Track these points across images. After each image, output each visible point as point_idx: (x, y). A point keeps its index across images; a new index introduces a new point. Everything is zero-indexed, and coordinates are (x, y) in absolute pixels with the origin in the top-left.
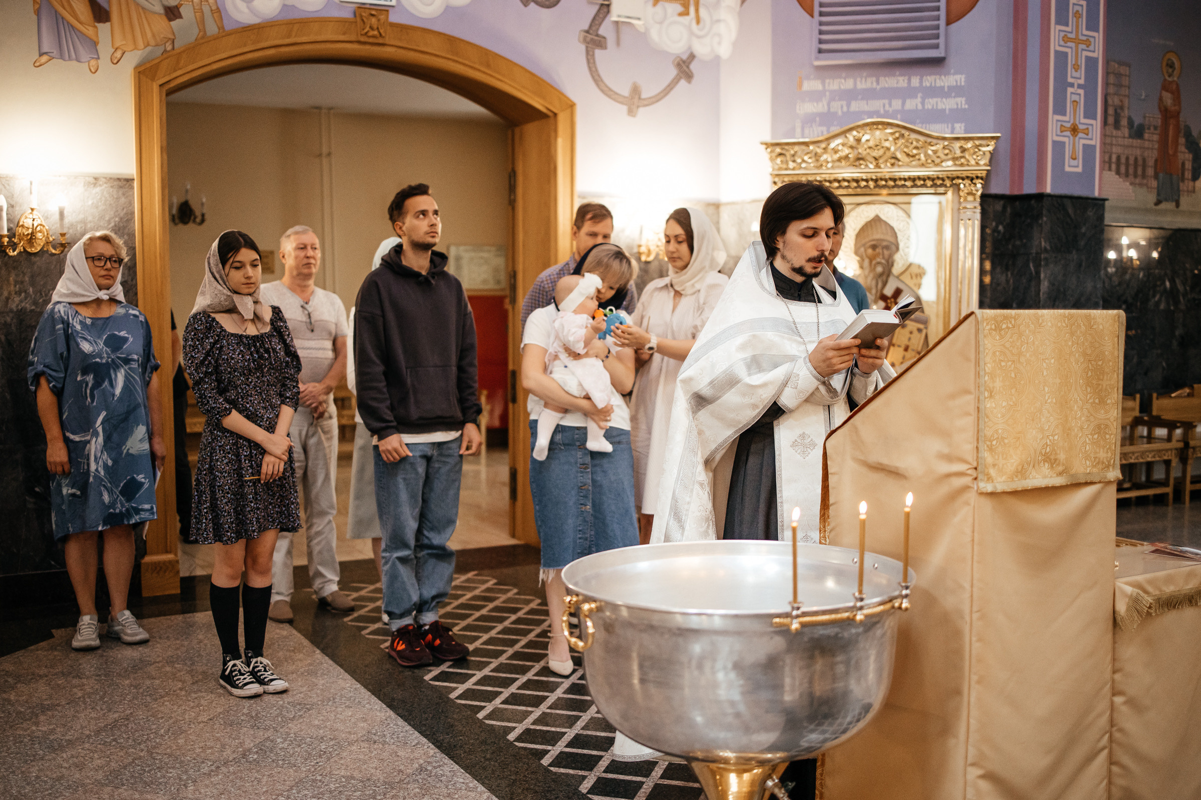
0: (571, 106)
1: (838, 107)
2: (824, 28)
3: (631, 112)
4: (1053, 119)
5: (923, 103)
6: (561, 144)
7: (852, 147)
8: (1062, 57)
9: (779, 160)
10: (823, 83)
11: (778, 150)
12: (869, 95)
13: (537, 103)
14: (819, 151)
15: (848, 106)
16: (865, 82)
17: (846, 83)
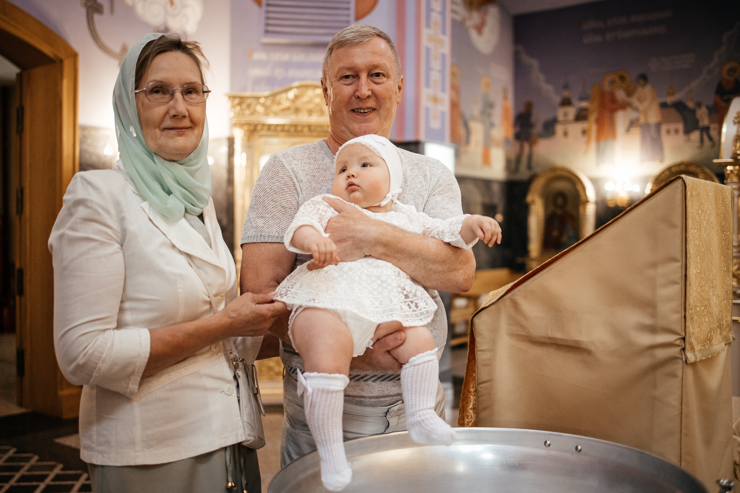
0: (75, 55)
1: (279, 73)
2: (271, 15)
4: (425, 92)
7: (292, 101)
8: (428, 50)
9: (238, 108)
10: (268, 55)
11: (237, 101)
12: (301, 66)
14: (268, 103)
15: (286, 72)
16: (299, 57)
17: (285, 56)
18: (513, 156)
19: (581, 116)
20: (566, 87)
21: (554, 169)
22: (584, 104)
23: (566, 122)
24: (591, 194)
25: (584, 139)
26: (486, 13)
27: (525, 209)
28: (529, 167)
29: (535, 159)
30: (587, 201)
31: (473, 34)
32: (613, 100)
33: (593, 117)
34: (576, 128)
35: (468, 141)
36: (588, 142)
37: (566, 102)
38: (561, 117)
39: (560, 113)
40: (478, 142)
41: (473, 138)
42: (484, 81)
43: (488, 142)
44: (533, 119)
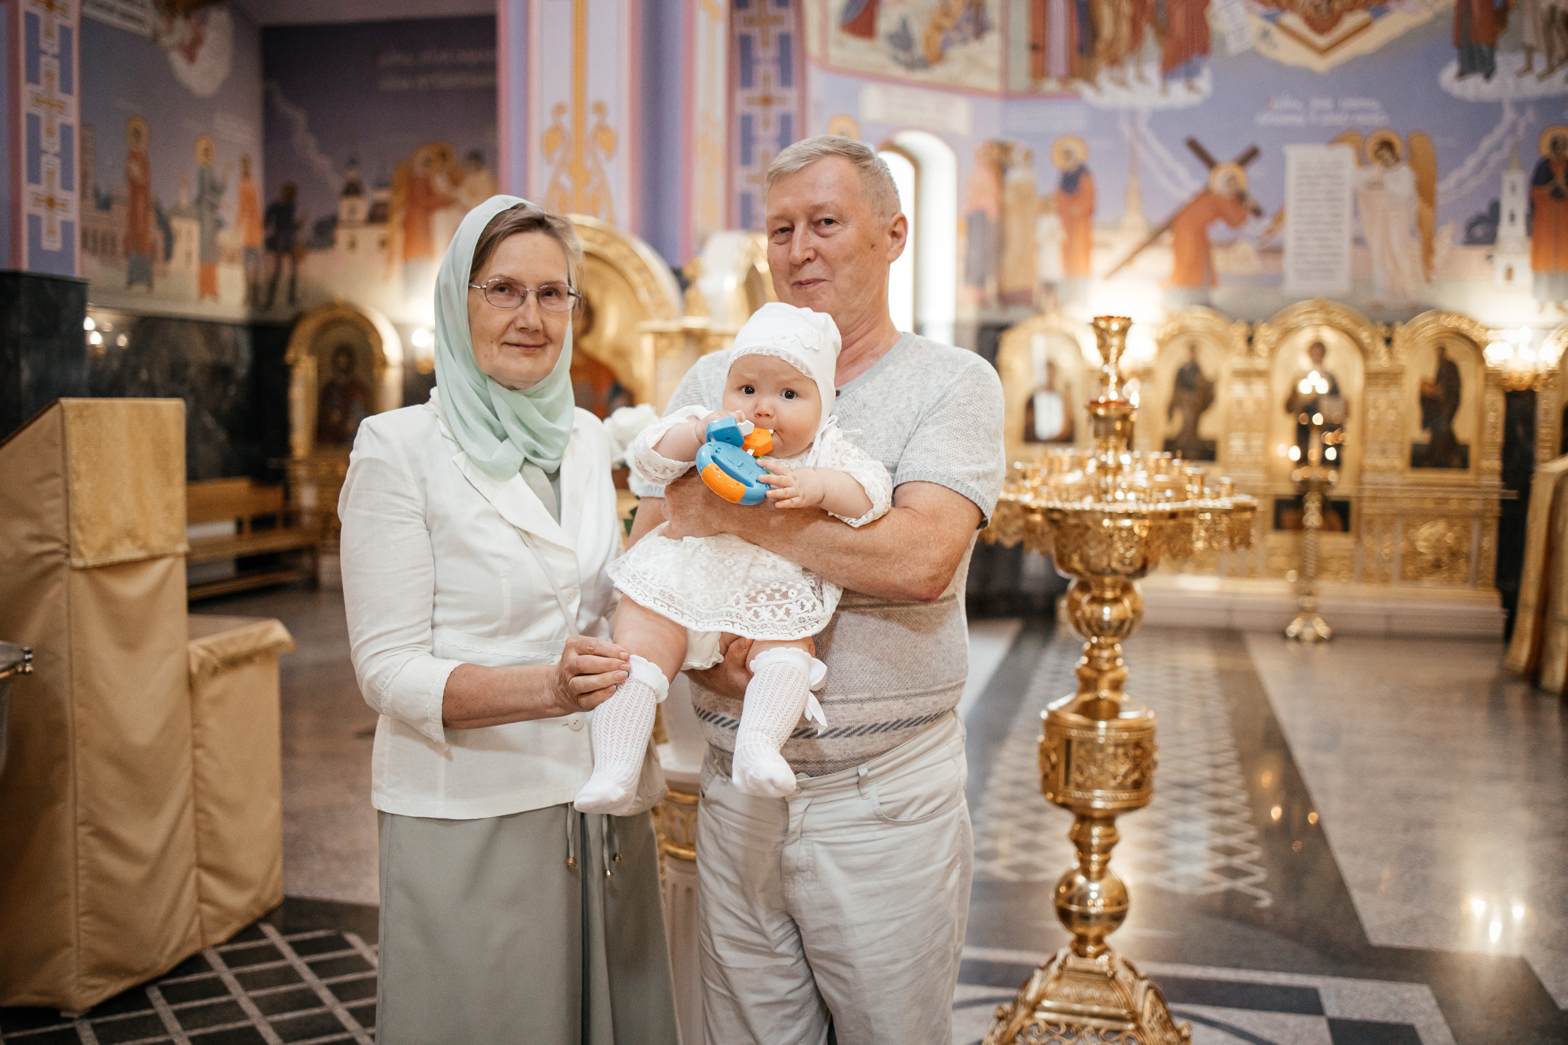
4: (27, 189)
18: (263, 278)
19: (377, 216)
20: (353, 162)
21: (331, 305)
22: (383, 195)
23: (352, 225)
24: (392, 349)
25: (383, 255)
26: (203, 21)
27: (284, 375)
28: (292, 300)
29: (300, 286)
30: (384, 363)
31: (178, 61)
32: (429, 191)
33: (397, 218)
34: (370, 236)
35: (168, 254)
36: (389, 260)
37: (352, 190)
38: (344, 214)
39: (344, 207)
40: (188, 255)
41: (180, 248)
42: (202, 145)
43: (210, 255)
44: (298, 215)
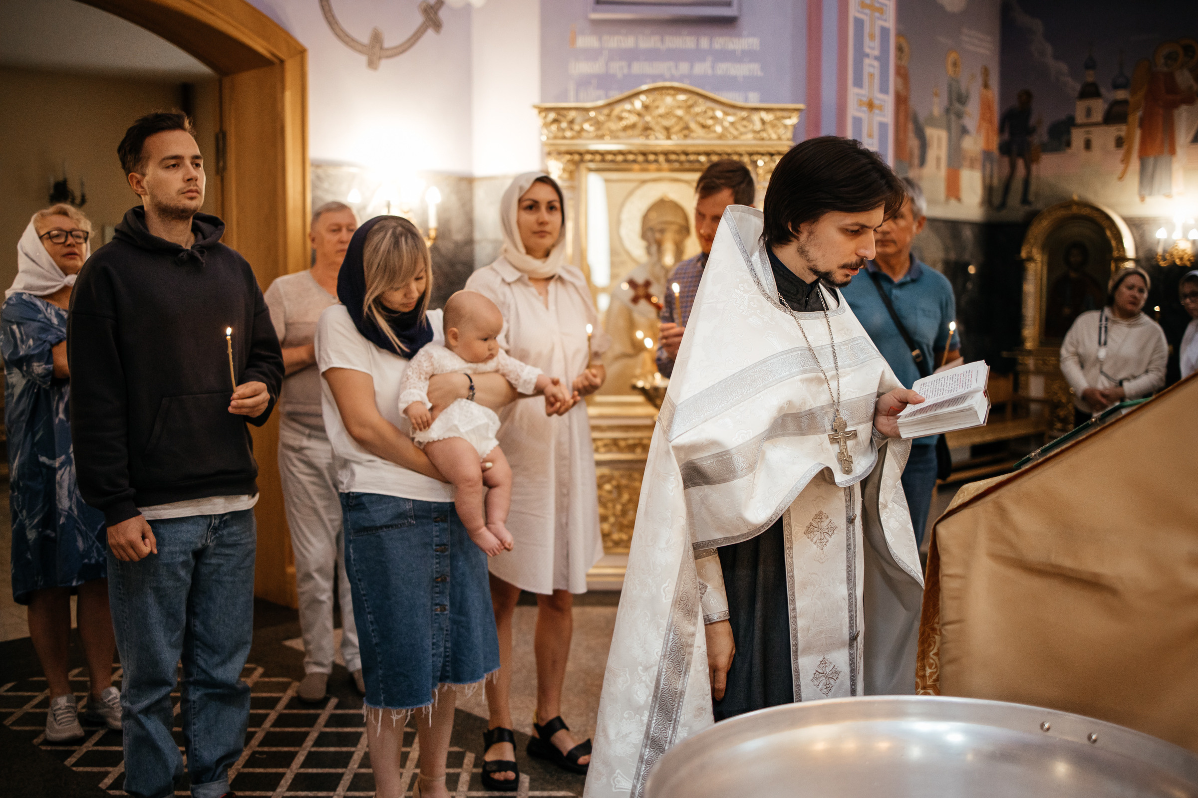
0: (301, 52)
1: (618, 68)
3: (372, 64)
4: (853, 93)
5: (713, 68)
6: (289, 98)
7: (639, 114)
8: (859, 23)
9: (554, 127)
10: (600, 40)
11: (552, 116)
12: (653, 55)
13: (259, 46)
14: (602, 118)
15: (629, 66)
16: (648, 41)
17: (627, 41)
18: (998, 181)
19: (1115, 115)
20: (1090, 65)
21: (1068, 203)
22: (1121, 95)
23: (1087, 126)
24: (1129, 245)
25: (1121, 153)
27: (1018, 271)
28: (1025, 201)
29: (1035, 185)
30: (1122, 258)
32: (1172, 87)
33: (1135, 118)
34: (1105, 136)
35: (922, 162)
36: (1126, 160)
37: (1090, 92)
38: (1080, 118)
39: (1080, 110)
40: (938, 159)
41: (932, 154)
42: (952, 57)
43: (956, 160)
44: (1033, 121)
